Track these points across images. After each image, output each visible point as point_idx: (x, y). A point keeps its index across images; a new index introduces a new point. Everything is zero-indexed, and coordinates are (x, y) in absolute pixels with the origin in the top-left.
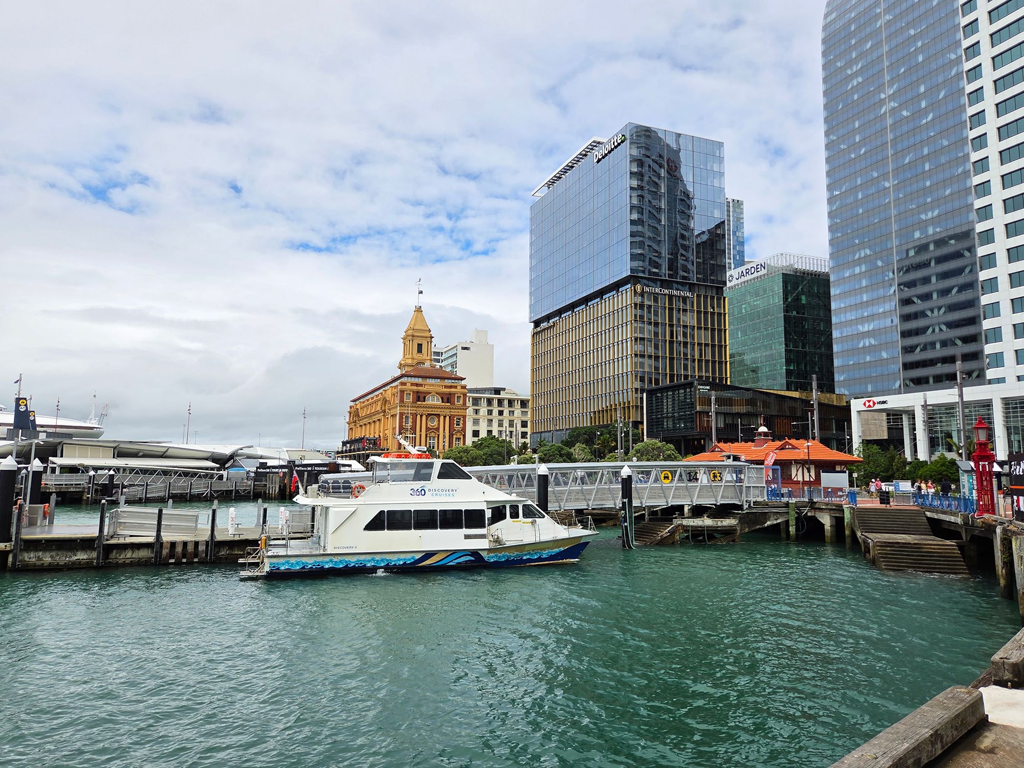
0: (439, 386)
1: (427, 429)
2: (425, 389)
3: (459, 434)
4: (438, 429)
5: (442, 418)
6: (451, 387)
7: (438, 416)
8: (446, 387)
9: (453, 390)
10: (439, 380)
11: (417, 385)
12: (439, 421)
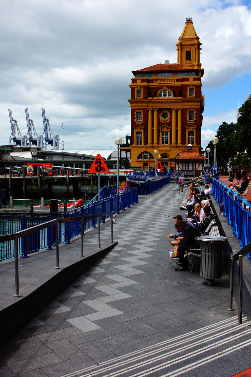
0: (171, 80)
1: (159, 124)
2: (157, 84)
3: (191, 128)
4: (170, 124)
5: (174, 113)
6: (183, 80)
7: (170, 110)
8: (178, 80)
9: (185, 83)
10: (171, 74)
11: (148, 81)
12: (171, 115)
